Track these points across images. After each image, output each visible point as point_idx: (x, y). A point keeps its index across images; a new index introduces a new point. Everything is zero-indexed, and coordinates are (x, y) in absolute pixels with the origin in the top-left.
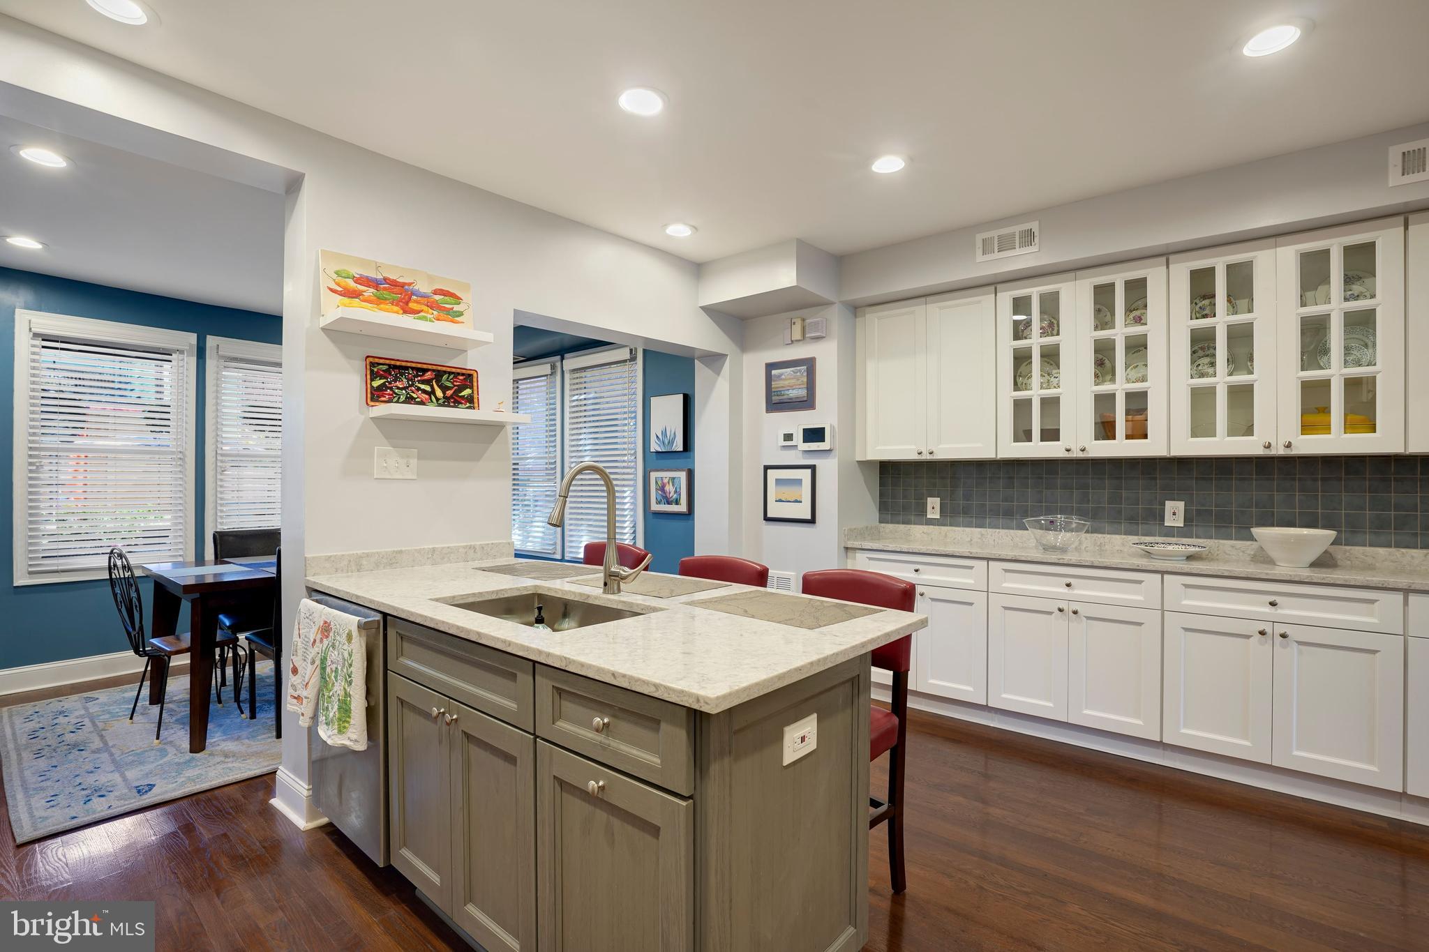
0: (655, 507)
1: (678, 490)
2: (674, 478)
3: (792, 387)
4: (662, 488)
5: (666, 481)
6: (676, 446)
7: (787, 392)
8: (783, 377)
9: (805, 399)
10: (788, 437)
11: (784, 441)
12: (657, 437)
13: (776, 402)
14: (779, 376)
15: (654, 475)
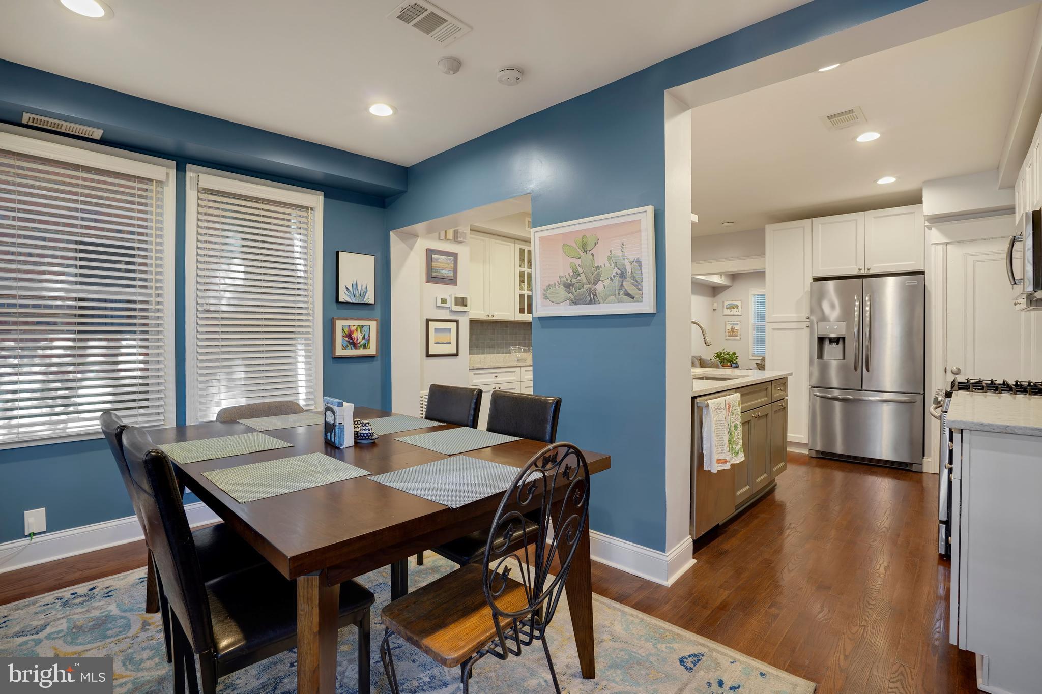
0: (340, 352)
1: (367, 336)
2: (362, 327)
3: (444, 269)
4: (349, 336)
5: (353, 329)
6: (368, 299)
7: (441, 271)
8: (439, 261)
9: (452, 278)
10: (444, 301)
11: (441, 303)
12: (347, 289)
13: (435, 276)
14: (437, 259)
15: (339, 324)
